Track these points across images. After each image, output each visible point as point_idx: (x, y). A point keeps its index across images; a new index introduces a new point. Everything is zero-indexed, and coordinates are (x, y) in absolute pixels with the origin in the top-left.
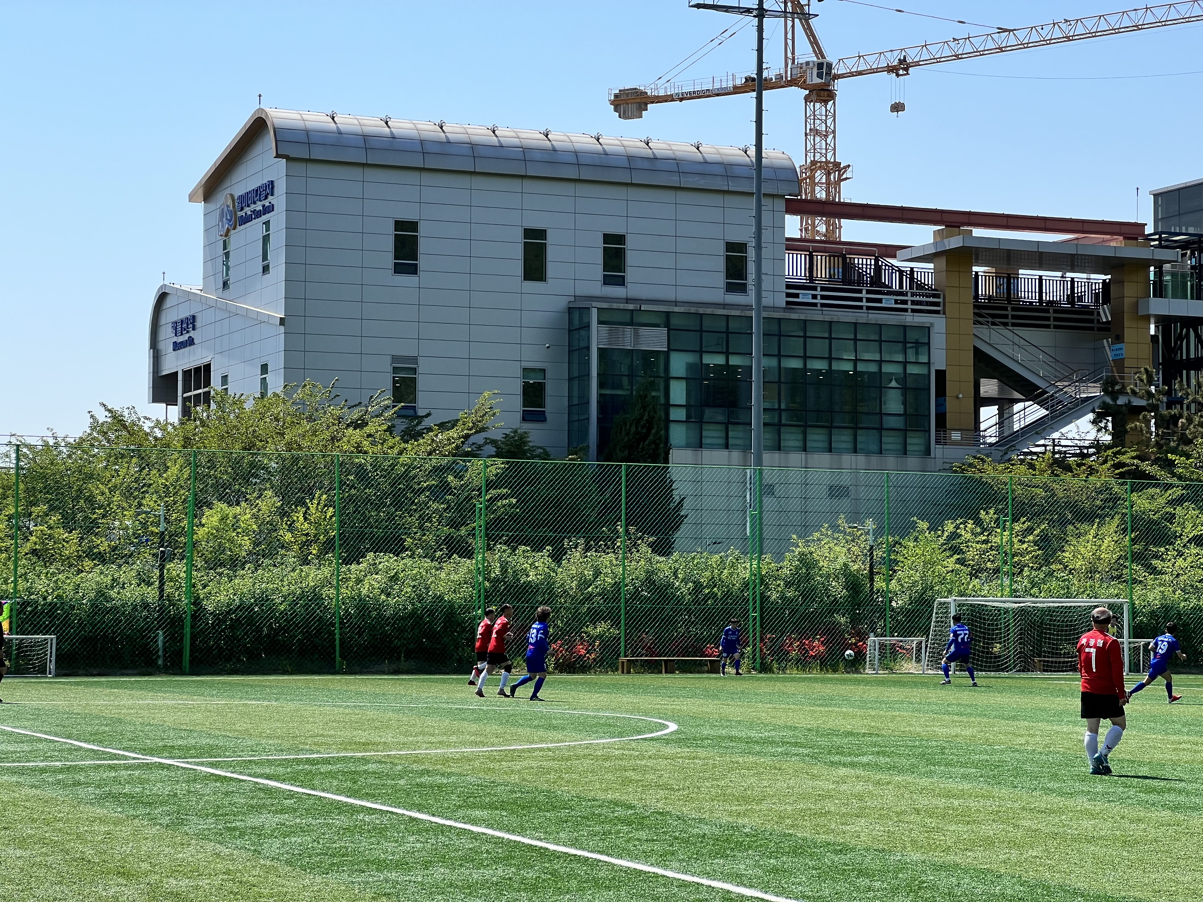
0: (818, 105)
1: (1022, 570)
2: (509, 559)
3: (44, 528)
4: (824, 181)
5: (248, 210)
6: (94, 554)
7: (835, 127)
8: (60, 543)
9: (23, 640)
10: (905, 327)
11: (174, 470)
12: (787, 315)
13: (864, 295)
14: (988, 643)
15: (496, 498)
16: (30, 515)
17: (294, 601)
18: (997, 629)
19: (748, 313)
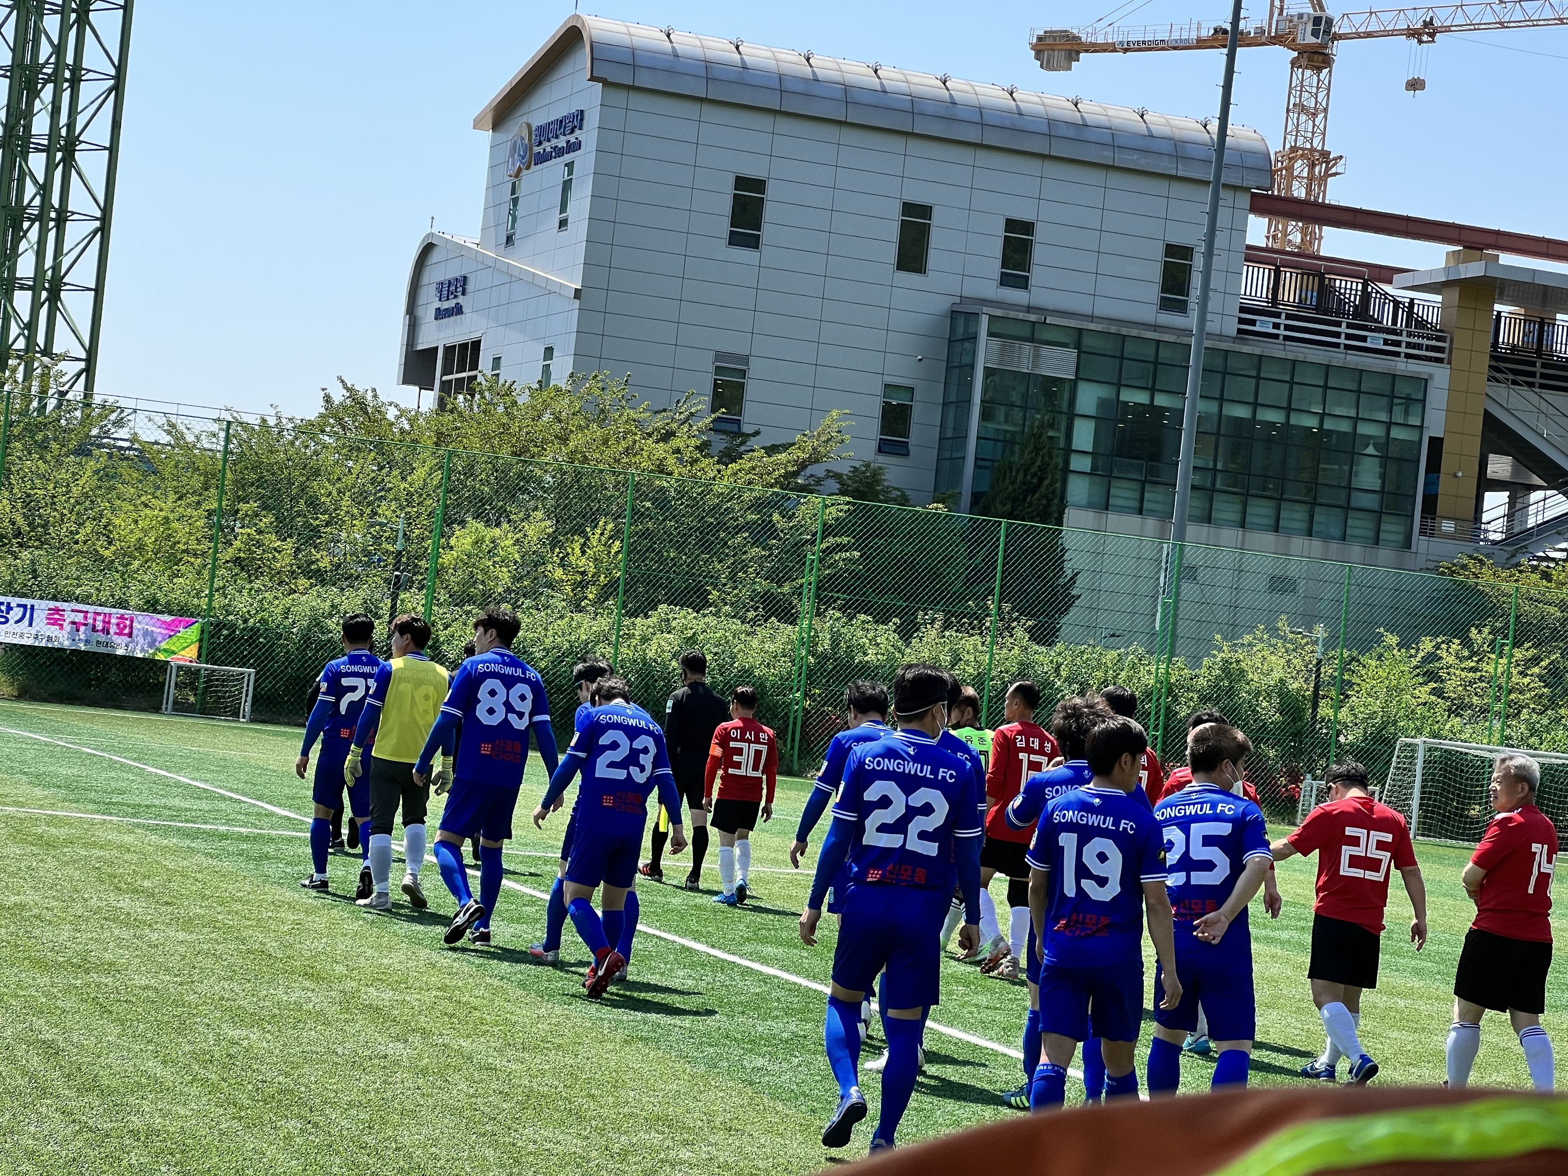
0: (1308, 73)
1: (1519, 712)
2: (842, 630)
3: (252, 531)
4: (1305, 174)
5: (547, 146)
6: (312, 570)
7: (1327, 104)
8: (271, 553)
9: (214, 671)
10: (1395, 376)
11: (421, 472)
12: (1237, 347)
13: (1343, 329)
14: (1463, 803)
15: (834, 549)
16: (237, 511)
17: (559, 657)
18: (1477, 786)
19: (1185, 340)
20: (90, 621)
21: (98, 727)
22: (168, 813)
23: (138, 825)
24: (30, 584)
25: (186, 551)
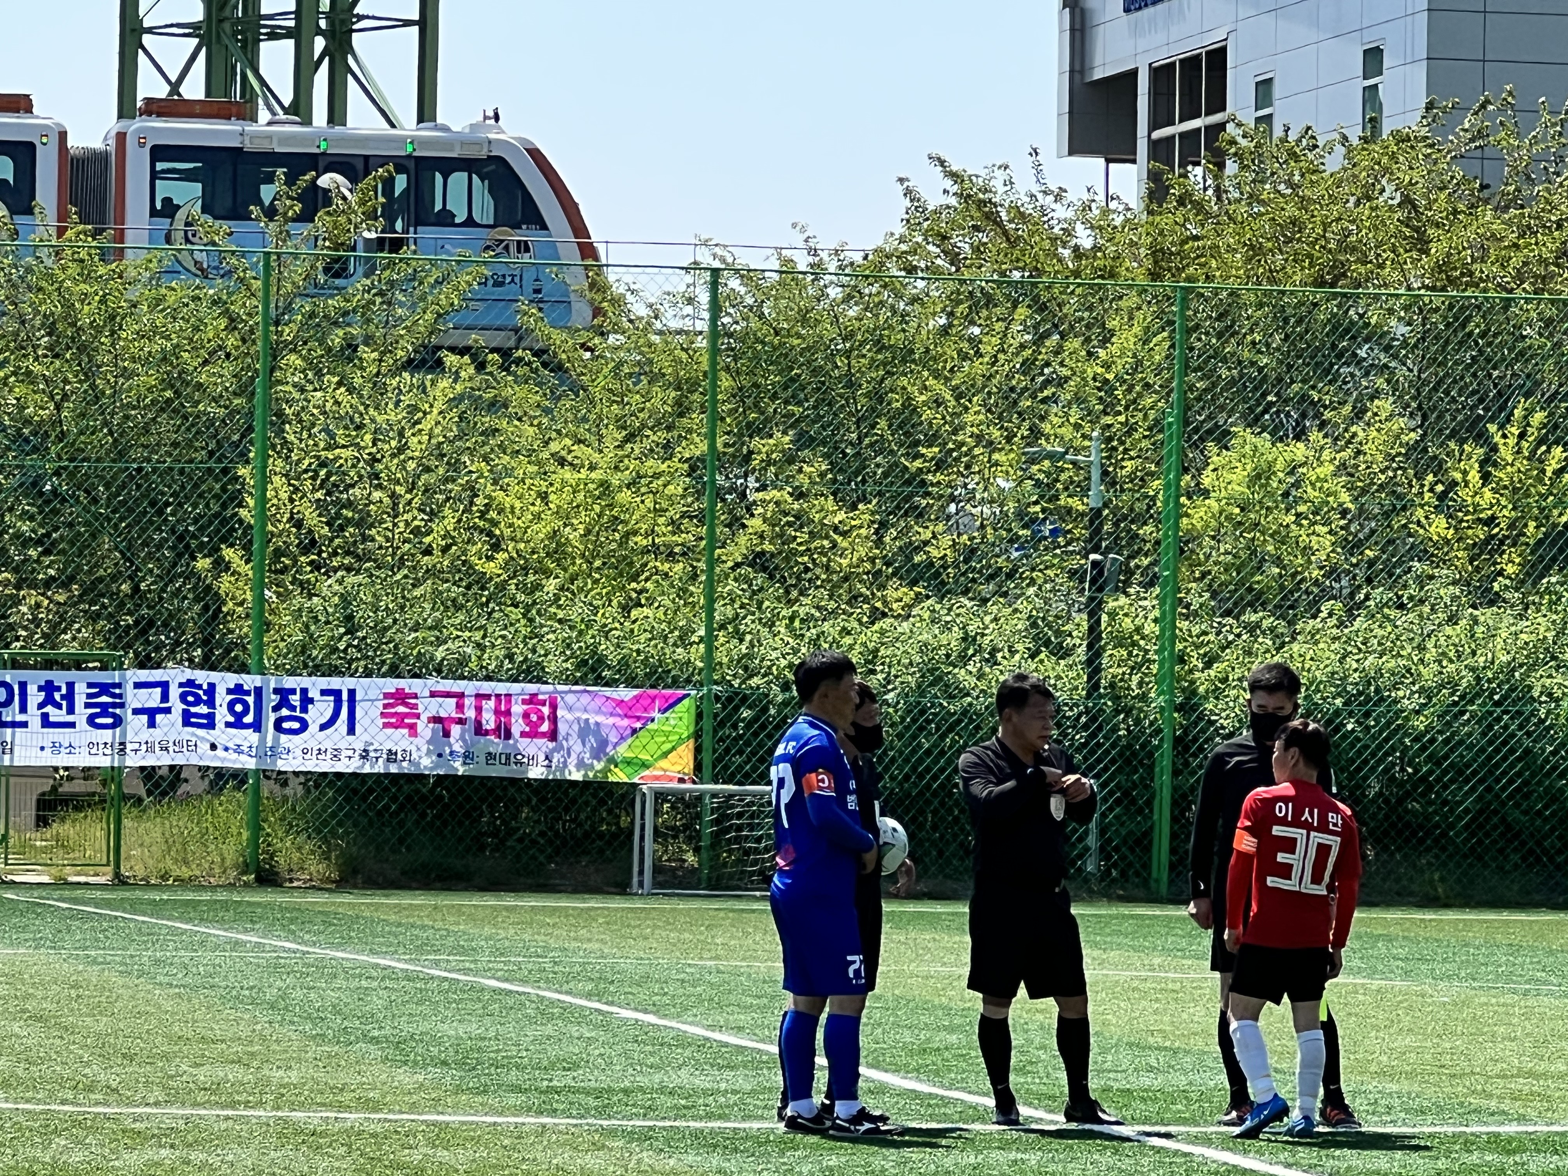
3: (784, 495)
6: (915, 566)
8: (827, 537)
9: (731, 796)
11: (1127, 340)
16: (748, 458)
17: (1455, 704)
20: (470, 714)
21: (507, 933)
22: (669, 1102)
23: (612, 1133)
24: (342, 646)
25: (655, 550)
